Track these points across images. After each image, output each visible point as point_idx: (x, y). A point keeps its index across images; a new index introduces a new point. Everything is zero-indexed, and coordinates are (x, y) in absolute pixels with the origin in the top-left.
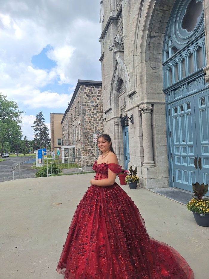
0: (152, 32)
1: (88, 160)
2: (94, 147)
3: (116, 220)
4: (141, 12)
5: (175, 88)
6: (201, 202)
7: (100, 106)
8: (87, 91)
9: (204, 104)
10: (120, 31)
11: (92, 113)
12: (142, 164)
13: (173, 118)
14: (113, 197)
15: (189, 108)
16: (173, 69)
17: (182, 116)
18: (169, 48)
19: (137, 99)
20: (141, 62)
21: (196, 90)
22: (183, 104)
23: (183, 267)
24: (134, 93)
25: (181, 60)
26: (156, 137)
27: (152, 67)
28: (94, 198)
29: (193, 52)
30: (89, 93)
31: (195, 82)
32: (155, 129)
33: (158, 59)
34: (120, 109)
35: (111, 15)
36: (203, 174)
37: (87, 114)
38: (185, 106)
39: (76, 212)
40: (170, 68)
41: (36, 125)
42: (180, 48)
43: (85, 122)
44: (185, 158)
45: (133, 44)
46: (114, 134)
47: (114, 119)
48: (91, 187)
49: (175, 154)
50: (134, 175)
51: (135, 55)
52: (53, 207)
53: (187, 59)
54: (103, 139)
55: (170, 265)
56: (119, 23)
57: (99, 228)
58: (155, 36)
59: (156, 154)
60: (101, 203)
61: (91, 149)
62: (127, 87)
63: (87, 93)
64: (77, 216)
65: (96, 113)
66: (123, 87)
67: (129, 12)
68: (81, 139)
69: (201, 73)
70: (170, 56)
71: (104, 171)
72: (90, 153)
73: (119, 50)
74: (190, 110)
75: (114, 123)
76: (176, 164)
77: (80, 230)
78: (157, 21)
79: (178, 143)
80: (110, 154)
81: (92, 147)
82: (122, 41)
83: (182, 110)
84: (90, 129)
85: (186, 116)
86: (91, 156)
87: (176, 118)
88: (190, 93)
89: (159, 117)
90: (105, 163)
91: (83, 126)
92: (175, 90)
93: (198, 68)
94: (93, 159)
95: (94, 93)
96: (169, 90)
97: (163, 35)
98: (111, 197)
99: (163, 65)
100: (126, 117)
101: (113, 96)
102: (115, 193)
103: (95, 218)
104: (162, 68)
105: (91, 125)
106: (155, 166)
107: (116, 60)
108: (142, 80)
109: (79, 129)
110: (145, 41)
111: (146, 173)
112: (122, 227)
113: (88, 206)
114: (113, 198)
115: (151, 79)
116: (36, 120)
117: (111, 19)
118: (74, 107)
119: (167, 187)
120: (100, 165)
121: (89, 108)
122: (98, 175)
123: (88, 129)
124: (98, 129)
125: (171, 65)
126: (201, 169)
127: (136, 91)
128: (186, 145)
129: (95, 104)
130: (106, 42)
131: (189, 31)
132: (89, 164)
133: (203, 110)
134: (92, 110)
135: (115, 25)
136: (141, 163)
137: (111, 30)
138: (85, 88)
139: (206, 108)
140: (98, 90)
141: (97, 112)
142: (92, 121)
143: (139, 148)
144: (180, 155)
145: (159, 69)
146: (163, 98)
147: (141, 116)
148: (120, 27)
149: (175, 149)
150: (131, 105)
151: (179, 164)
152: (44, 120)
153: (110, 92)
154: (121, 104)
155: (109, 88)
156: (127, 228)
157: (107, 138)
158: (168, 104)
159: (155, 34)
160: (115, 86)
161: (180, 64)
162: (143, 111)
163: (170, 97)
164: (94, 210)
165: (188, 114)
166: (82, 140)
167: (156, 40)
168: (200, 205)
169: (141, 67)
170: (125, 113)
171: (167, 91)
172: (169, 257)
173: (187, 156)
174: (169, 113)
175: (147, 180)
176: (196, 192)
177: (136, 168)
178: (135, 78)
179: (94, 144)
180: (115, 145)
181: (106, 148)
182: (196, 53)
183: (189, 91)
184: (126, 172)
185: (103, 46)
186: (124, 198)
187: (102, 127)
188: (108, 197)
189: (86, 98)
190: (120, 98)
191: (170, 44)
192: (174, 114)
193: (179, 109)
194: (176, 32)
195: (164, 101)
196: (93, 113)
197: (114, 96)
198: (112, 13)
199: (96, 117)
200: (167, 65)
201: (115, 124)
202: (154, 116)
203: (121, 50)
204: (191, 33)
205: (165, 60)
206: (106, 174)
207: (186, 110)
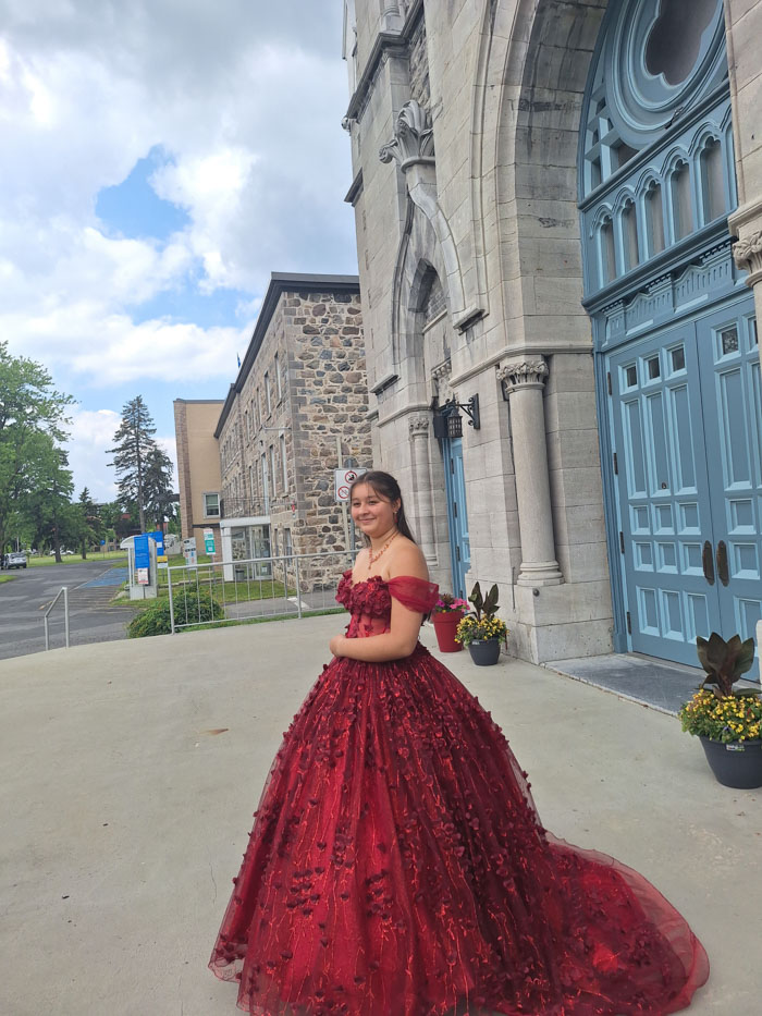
0: (536, 89)
1: (319, 568)
2: (340, 520)
3: (425, 782)
4: (494, 14)
5: (626, 293)
6: (729, 701)
7: (355, 366)
8: (307, 312)
9: (735, 348)
10: (418, 87)
11: (326, 397)
12: (516, 573)
13: (622, 403)
14: (415, 701)
15: (679, 364)
16: (619, 222)
17: (655, 395)
18: (603, 146)
19: (491, 337)
20: (500, 201)
21: (703, 299)
22: (657, 350)
23: (670, 936)
24: (478, 316)
25: (647, 188)
26: (565, 475)
27: (540, 219)
28: (345, 705)
29: (689, 160)
30: (313, 321)
31: (698, 270)
32: (558, 448)
33: (560, 186)
34: (429, 376)
35: (383, 28)
36: (736, 601)
37: (309, 398)
38: (666, 360)
39: (279, 755)
40: (607, 218)
41: (124, 447)
42: (643, 144)
43: (302, 430)
44: (668, 545)
45: (468, 136)
46: (409, 468)
47: (410, 415)
48: (333, 664)
49: (633, 533)
50: (487, 617)
51: (477, 174)
52: (197, 745)
53: (667, 187)
54: (371, 489)
55: (623, 932)
56: (415, 59)
57: (366, 813)
58: (548, 104)
59: (565, 536)
60: (369, 721)
61: (331, 526)
62: (451, 295)
63: (307, 323)
64: (282, 772)
65: (342, 394)
66: (437, 294)
67: (450, 15)
68: (290, 493)
69: (720, 235)
70: (607, 175)
71: (377, 607)
72: (328, 543)
73: (416, 158)
74: (682, 372)
75: (411, 430)
76: (637, 569)
77: (294, 820)
78: (556, 46)
79: (642, 495)
80: (398, 542)
81: (334, 520)
82: (428, 125)
83: (655, 372)
84: (321, 454)
85: (669, 396)
86: (332, 551)
87: (633, 402)
88: (682, 309)
89: (572, 402)
90: (379, 579)
91: (298, 445)
92: (627, 300)
93: (707, 220)
94: (337, 562)
95: (330, 320)
96: (605, 302)
97: (578, 98)
98: (406, 700)
99: (580, 208)
100: (453, 405)
101: (403, 331)
102: (420, 683)
103: (349, 774)
104: (577, 222)
105: (325, 438)
106: (563, 579)
107: (409, 195)
108: (505, 266)
109: (281, 457)
110: (513, 123)
111: (532, 608)
112: (449, 807)
113: (323, 732)
114: (412, 701)
115: (540, 262)
116: (120, 429)
117: (385, 43)
118: (261, 374)
119: (606, 654)
120: (363, 587)
121: (318, 378)
122: (359, 621)
123: (315, 454)
124: (351, 451)
125: (610, 207)
126: (725, 585)
127: (486, 309)
128: (672, 499)
129: (336, 362)
130: (369, 129)
131: (671, 80)
132: (325, 581)
133: (730, 372)
134: (328, 383)
135: (399, 67)
136: (510, 570)
137: (384, 83)
138: (298, 303)
139: (740, 364)
140: (346, 311)
141: (347, 390)
142: (330, 424)
143: (504, 517)
144: (652, 537)
145: (566, 224)
146: (583, 332)
147: (506, 400)
148: (417, 73)
149: (633, 515)
150: (469, 362)
151: (648, 568)
152: (150, 428)
153: (390, 313)
154: (432, 358)
155: (387, 302)
156: (467, 810)
157: (384, 487)
158: (603, 354)
159: (547, 97)
160: (408, 290)
161: (642, 205)
162: (514, 383)
163: (608, 326)
164: (345, 748)
165: (678, 387)
166: (294, 496)
167: (551, 119)
168: (725, 712)
169: (502, 221)
170: (447, 392)
171: (597, 307)
172: (618, 902)
173: (676, 538)
174: (607, 386)
175: (533, 630)
176: (712, 665)
177: (495, 590)
178: (482, 260)
179: (338, 506)
180: (417, 509)
181: (380, 523)
182: (698, 162)
183: (678, 301)
184: (459, 607)
185: (360, 146)
186: (453, 702)
187: (365, 443)
188: (394, 698)
189: (303, 340)
190: (427, 335)
191: (604, 131)
192: (625, 389)
193: (643, 368)
194: (626, 86)
195: (588, 343)
196: (332, 395)
197: (407, 328)
198: (389, 19)
199: (342, 409)
200: (597, 207)
201: (415, 432)
202: (555, 398)
203: (426, 158)
204: (680, 88)
205: (589, 192)
206: (383, 619)
207: (670, 374)
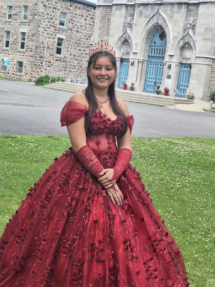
10: (129, 13)
16: (153, 50)
19: (138, 56)
22: (154, 63)
24: (137, 53)
26: (143, 73)
32: (143, 70)
36: (156, 87)
56: (129, 9)
59: (141, 79)
62: (133, 48)
70: (153, 44)
79: (149, 76)
96: (150, 57)
106: (140, 83)
110: (146, 36)
115: (145, 50)
128: (153, 77)
133: (160, 68)
137: (122, 8)
146: (147, 58)
150: (133, 57)
151: (148, 84)
154: (123, 51)
159: (150, 34)
160: (121, 41)
161: (156, 50)
162: (140, 62)
173: (150, 81)
183: (157, 60)
191: (154, 39)
192: (150, 65)
194: (157, 37)
195: (147, 60)
197: (120, 45)
200: (151, 47)
202: (144, 65)
203: (130, 26)
205: (150, 44)
207: (155, 66)
